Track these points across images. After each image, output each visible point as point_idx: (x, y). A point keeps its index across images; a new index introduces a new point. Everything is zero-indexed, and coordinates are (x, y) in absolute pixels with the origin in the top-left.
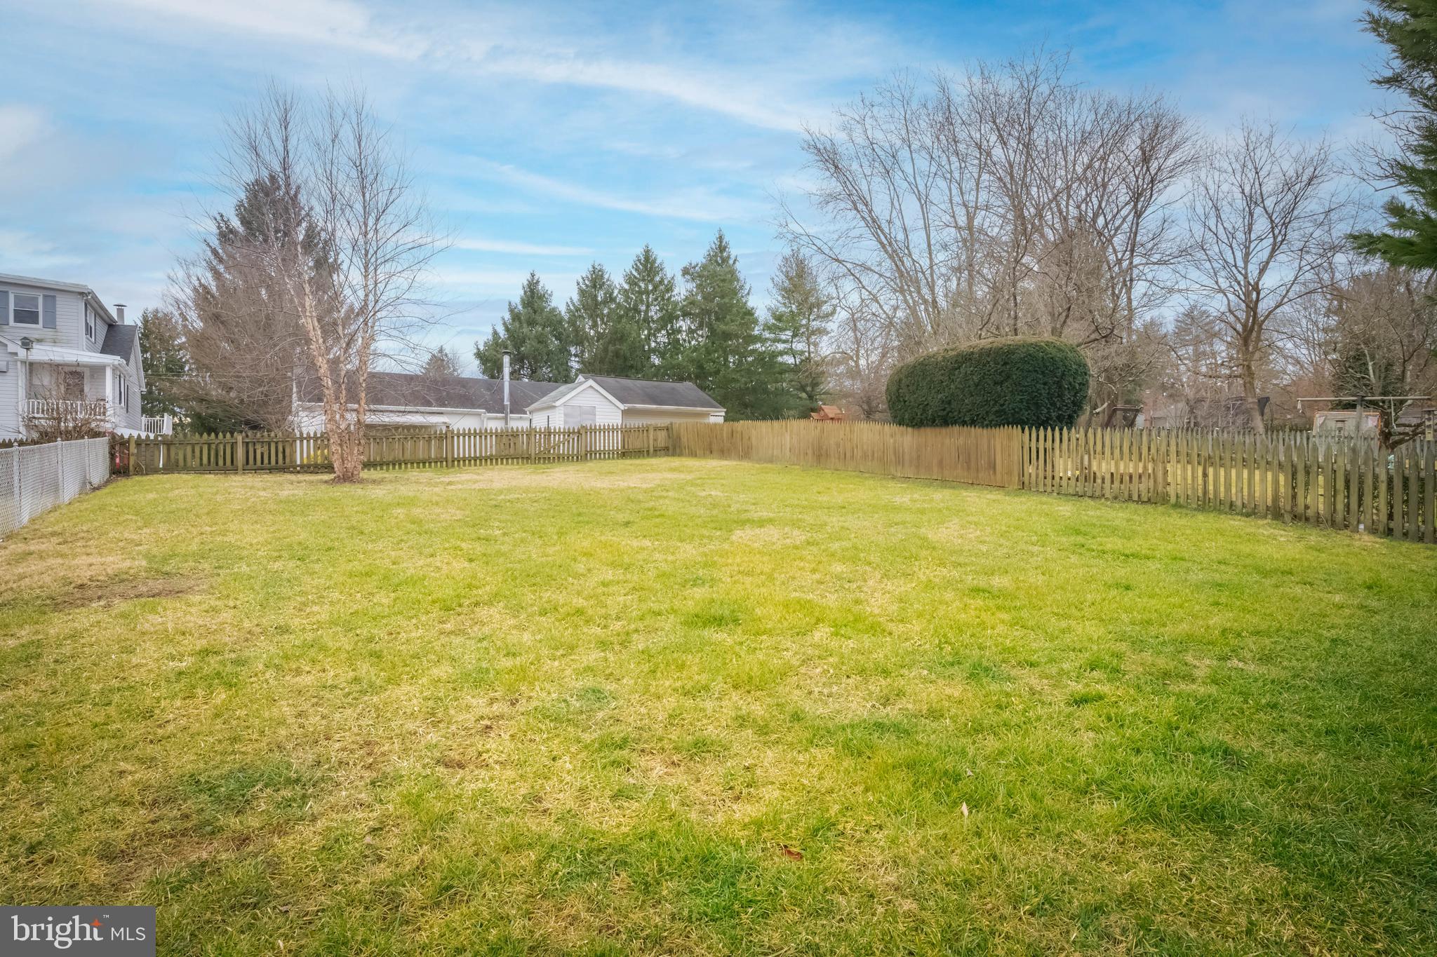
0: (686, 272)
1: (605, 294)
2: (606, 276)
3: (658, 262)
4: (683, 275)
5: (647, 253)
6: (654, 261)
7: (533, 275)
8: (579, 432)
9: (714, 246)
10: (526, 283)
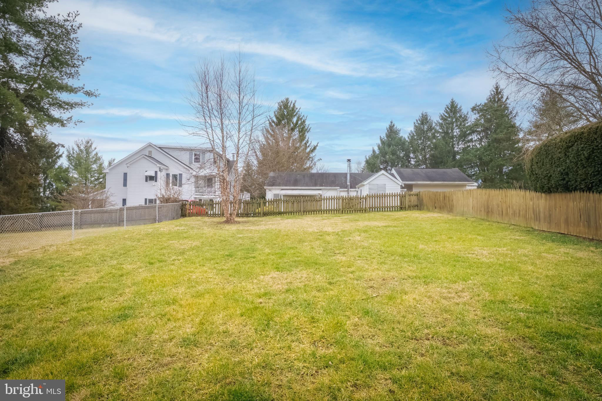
0: (473, 109)
1: (428, 127)
2: (429, 118)
3: (459, 107)
4: (473, 111)
5: (453, 103)
6: (456, 107)
7: (391, 122)
8: (366, 198)
9: (493, 93)
10: (388, 127)
